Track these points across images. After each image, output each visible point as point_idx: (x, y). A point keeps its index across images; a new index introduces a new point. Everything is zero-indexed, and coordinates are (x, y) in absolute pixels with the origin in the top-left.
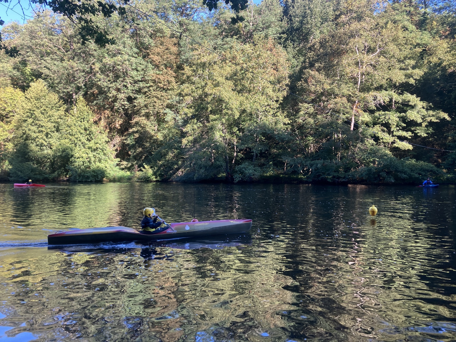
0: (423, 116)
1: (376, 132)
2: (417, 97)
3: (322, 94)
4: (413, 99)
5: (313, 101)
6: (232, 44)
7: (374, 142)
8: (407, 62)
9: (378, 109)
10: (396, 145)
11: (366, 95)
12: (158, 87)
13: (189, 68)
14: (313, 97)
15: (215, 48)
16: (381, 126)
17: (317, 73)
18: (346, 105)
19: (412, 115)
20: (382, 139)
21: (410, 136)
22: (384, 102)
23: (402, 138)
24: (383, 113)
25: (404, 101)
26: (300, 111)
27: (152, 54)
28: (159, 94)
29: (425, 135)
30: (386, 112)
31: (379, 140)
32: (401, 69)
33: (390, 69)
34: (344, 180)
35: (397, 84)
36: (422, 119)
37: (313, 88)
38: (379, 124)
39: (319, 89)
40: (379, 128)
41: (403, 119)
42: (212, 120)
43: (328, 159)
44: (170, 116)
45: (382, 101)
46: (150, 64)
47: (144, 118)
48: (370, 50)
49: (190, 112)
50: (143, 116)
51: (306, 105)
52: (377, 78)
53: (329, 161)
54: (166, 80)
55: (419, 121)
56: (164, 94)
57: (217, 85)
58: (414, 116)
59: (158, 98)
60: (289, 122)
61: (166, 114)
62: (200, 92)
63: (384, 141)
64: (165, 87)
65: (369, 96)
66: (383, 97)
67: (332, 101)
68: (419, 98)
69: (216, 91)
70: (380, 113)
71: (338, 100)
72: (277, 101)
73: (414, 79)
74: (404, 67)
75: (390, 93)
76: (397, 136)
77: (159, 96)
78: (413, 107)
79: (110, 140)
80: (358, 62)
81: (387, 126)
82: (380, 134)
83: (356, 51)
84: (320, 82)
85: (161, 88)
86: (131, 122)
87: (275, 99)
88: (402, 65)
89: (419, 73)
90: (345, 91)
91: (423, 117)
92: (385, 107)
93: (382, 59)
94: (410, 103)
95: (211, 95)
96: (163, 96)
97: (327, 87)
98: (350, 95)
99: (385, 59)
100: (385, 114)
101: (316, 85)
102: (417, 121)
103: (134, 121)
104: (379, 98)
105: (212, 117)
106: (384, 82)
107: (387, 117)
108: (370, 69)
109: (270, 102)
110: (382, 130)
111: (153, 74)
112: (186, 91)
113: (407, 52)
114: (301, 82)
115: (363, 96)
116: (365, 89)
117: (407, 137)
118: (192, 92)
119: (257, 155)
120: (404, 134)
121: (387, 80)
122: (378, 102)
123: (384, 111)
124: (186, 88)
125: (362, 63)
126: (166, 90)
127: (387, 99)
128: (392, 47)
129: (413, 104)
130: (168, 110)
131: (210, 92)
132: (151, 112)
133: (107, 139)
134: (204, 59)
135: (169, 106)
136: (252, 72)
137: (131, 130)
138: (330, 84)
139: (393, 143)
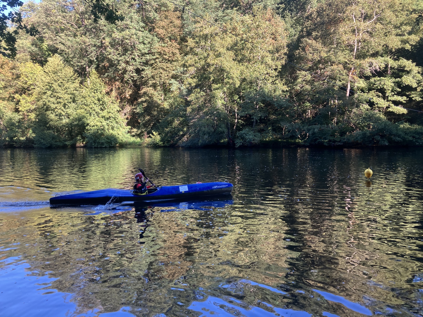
0: (418, 80)
1: (371, 97)
2: (413, 62)
3: (319, 62)
4: (408, 64)
5: (310, 69)
6: (232, 16)
7: (369, 107)
8: (404, 28)
9: (374, 76)
10: (390, 109)
11: (362, 62)
12: (164, 59)
13: (192, 41)
14: (310, 64)
15: (216, 20)
16: (377, 92)
17: (314, 41)
18: (342, 72)
19: (408, 80)
20: (377, 104)
21: (405, 101)
22: (380, 68)
23: (396, 103)
24: (378, 78)
25: (400, 66)
26: (298, 79)
27: (157, 27)
28: (164, 65)
29: (420, 99)
30: (381, 78)
31: (374, 105)
32: (397, 35)
33: (386, 36)
34: (339, 144)
35: (394, 50)
36: (418, 84)
37: (310, 57)
38: (374, 89)
39: (317, 58)
40: (374, 94)
41: (399, 84)
42: (215, 89)
43: (324, 124)
44: (175, 86)
45: (377, 67)
46: (156, 37)
47: (151, 88)
48: (366, 17)
49: (194, 82)
50: (151, 86)
51: (304, 73)
52: (373, 44)
53: (326, 126)
54: (171, 52)
55: (415, 85)
56: (169, 65)
57: (219, 55)
58: (409, 81)
59: (163, 69)
60: (288, 90)
61: (172, 84)
62: (203, 62)
63: (379, 105)
64: (170, 59)
65: (365, 63)
66: (379, 63)
67: (329, 68)
68: (415, 64)
69: (218, 62)
70: (376, 79)
71: (335, 67)
72: (276, 70)
73: (410, 45)
74: (401, 33)
75: (386, 59)
76: (392, 101)
77: (165, 68)
78: (408, 72)
79: (121, 109)
80: (355, 30)
81: (382, 91)
82: (375, 100)
83: (352, 19)
84: (317, 50)
85: (166, 59)
86: (140, 92)
87: (274, 68)
88: (399, 31)
89: (414, 39)
90: (342, 59)
91: (418, 82)
92: (381, 73)
93: (379, 26)
94: (406, 69)
95: (213, 65)
96: (168, 67)
97: (324, 55)
98: (346, 63)
99: (381, 26)
100: (380, 80)
101: (313, 53)
102: (412, 86)
103: (142, 92)
104: (374, 64)
105: (215, 86)
106: (380, 49)
107: (382, 83)
108: (366, 36)
109: (269, 71)
110: (377, 95)
111: (158, 47)
112: (189, 62)
113: (403, 18)
114: (298, 51)
115: (359, 63)
116: (361, 56)
117: (402, 102)
118: (195, 63)
119: (257, 121)
120: (399, 98)
121: (383, 46)
122: (374, 68)
123: (379, 77)
124: (190, 59)
125: (359, 30)
126: (171, 61)
127: (383, 65)
128: (389, 14)
129: (408, 69)
130: (173, 81)
131: (212, 62)
132: (158, 83)
133: (119, 109)
134: (206, 31)
135: (175, 77)
136: (252, 42)
137: (140, 100)
138: (326, 52)
139: (388, 107)
